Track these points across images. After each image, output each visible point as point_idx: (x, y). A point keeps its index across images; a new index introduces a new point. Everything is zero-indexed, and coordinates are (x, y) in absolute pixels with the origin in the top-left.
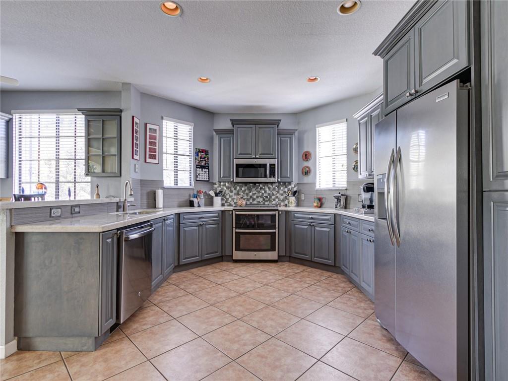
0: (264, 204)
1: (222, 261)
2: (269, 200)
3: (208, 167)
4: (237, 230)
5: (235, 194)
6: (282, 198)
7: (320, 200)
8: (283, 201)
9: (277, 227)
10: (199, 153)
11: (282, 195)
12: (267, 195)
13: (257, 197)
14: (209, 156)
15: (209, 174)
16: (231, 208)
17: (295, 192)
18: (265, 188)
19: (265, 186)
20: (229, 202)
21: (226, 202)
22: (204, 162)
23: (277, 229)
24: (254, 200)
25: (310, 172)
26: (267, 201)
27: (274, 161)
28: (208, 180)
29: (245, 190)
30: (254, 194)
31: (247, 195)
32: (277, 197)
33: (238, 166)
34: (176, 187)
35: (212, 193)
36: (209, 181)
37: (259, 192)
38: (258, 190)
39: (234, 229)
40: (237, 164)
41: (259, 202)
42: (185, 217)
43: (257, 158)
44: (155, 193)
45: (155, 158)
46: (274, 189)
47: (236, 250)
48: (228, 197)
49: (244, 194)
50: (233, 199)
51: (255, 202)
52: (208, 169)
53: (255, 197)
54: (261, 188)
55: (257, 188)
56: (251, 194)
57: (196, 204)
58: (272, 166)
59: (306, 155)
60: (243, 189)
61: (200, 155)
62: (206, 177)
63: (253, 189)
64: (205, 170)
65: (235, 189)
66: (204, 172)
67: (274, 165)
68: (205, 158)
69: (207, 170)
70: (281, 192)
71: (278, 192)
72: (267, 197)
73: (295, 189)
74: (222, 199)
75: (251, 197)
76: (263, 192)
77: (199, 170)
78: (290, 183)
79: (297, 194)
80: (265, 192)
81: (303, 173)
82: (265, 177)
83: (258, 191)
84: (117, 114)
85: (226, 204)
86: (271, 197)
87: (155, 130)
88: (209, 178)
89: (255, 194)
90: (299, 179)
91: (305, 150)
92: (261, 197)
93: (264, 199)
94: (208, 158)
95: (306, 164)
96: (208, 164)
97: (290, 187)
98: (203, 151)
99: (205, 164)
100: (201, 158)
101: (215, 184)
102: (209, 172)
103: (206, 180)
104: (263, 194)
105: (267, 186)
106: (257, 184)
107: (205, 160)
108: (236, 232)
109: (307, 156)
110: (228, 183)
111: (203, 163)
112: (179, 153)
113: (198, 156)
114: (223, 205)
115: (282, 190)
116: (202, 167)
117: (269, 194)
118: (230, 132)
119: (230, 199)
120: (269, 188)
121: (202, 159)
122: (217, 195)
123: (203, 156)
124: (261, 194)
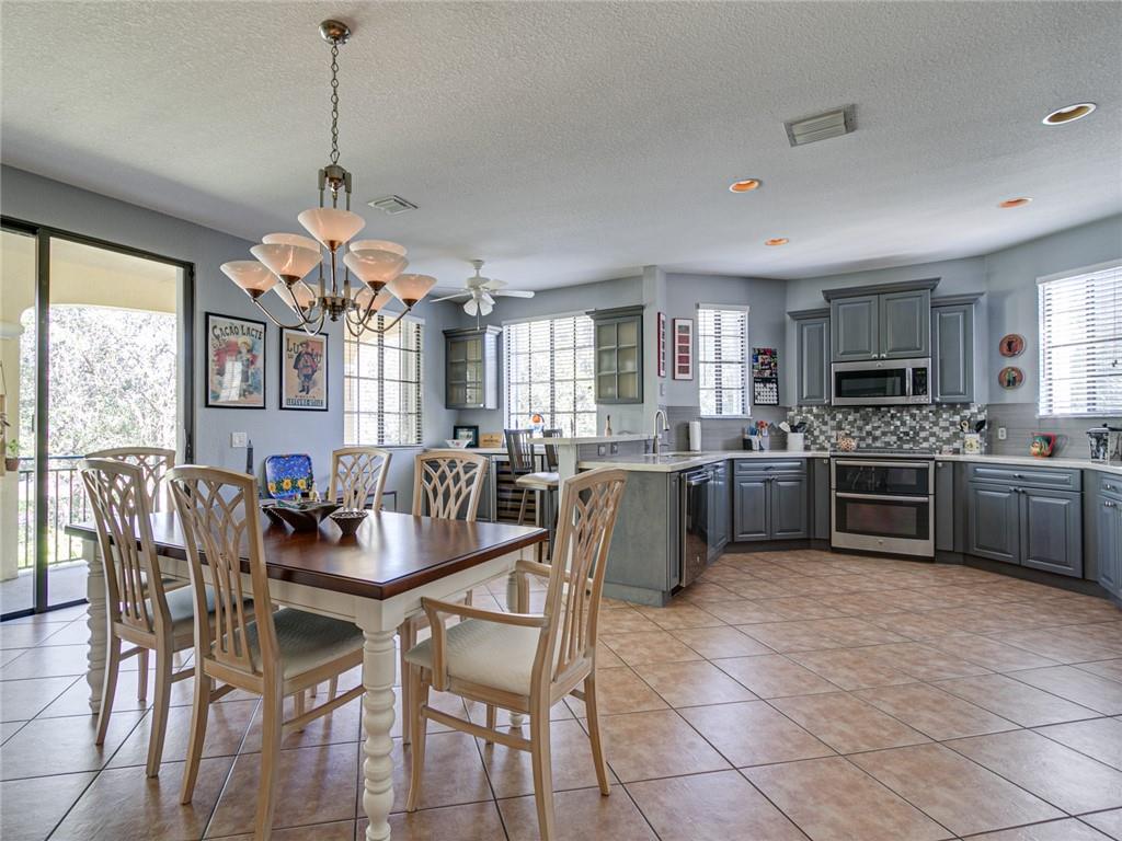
0: (900, 447)
1: (809, 548)
2: (913, 440)
3: (777, 379)
4: (840, 494)
5: (832, 429)
6: (946, 435)
7: (1049, 440)
8: (948, 441)
9: (931, 491)
10: (760, 357)
11: (946, 429)
12: (906, 430)
13: (884, 434)
14: (779, 360)
15: (777, 392)
16: (827, 454)
17: (980, 425)
18: (902, 416)
19: (902, 413)
20: (820, 444)
21: (814, 442)
22: (768, 371)
23: (932, 498)
24: (875, 439)
25: (1021, 381)
26: (908, 442)
27: (926, 363)
28: (776, 402)
29: (855, 420)
30: (875, 428)
31: (860, 429)
32: (933, 434)
33: (840, 376)
34: (719, 416)
35: (785, 426)
36: (778, 404)
37: (888, 424)
38: (887, 419)
39: (833, 492)
40: (836, 373)
41: (888, 443)
42: (743, 465)
43: (883, 359)
44: (688, 427)
45: (688, 372)
46: (926, 418)
47: (837, 531)
48: (816, 433)
49: (853, 427)
50: (828, 438)
51: (878, 444)
52: (777, 383)
53: (878, 433)
54: (893, 417)
55: (883, 417)
56: (868, 428)
57: (755, 446)
58: (920, 374)
59: (1010, 344)
60: (851, 418)
61: (760, 360)
62: (772, 398)
63: (875, 419)
64: (771, 385)
65: (834, 418)
66: (769, 390)
67: (925, 369)
68: (769, 363)
69: (775, 385)
70: (942, 424)
71: (935, 424)
72: (907, 434)
73: (981, 417)
74: (806, 438)
75: (869, 433)
76: (898, 423)
77: (759, 386)
78: (966, 405)
79: (986, 427)
80: (904, 423)
81: (1001, 382)
82: (903, 393)
83: (884, 422)
84: (636, 312)
85: (812, 447)
86: (917, 434)
87: (687, 328)
88: (778, 400)
89: (879, 427)
90: (991, 396)
91: (1008, 332)
92: (893, 433)
93: (900, 439)
94: (776, 365)
95: (1009, 363)
96: (776, 374)
97: (967, 413)
98: (765, 352)
99: (771, 374)
100: (762, 364)
101: (790, 409)
102: (777, 388)
103: (772, 402)
104: (896, 427)
105: (908, 411)
106: (883, 409)
107: (770, 368)
108: (837, 498)
109: (1012, 346)
110: (818, 407)
111: (767, 374)
112: (723, 359)
113: (757, 361)
114: (807, 448)
115: (946, 420)
116: (765, 381)
117: (913, 428)
118: (823, 314)
119: (822, 438)
120: (913, 416)
121: (765, 366)
122: (794, 429)
123: (766, 362)
124: (892, 427)
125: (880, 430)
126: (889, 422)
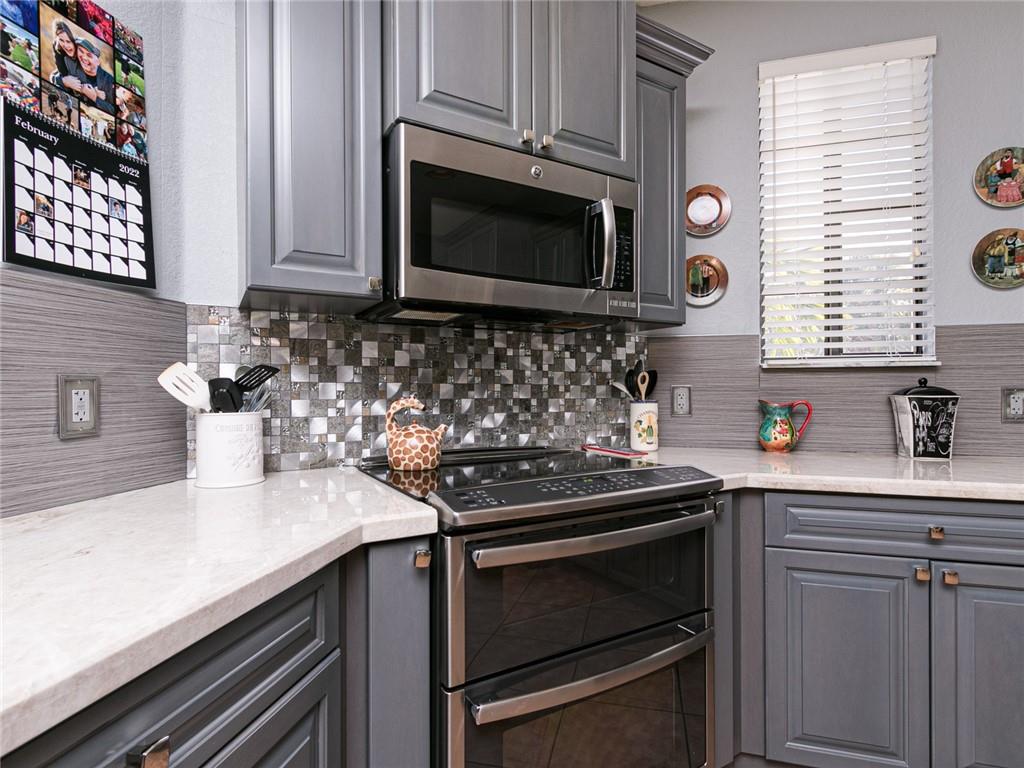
2: (537, 420)
3: (144, 170)
5: (350, 392)
12: (525, 394)
13: (481, 408)
14: (152, 86)
15: (147, 228)
18: (516, 356)
19: (516, 347)
26: (526, 427)
28: (140, 273)
29: (414, 363)
30: (462, 391)
35: (184, 385)
36: (151, 281)
37: (488, 377)
38: (488, 362)
46: (558, 363)
48: (300, 410)
51: (469, 438)
52: (144, 186)
53: (466, 404)
54: (499, 357)
55: (478, 357)
56: (445, 389)
60: (402, 359)
62: (118, 249)
64: (115, 189)
65: (353, 358)
66: (100, 206)
69: (134, 196)
71: (575, 378)
72: (525, 405)
74: (266, 430)
76: (508, 375)
80: (519, 377)
83: (481, 373)
86: (543, 405)
88: (149, 264)
89: (470, 386)
92: (500, 404)
93: (512, 419)
94: (139, 103)
96: (141, 149)
99: (115, 136)
102: (146, 209)
103: (119, 270)
104: (506, 387)
115: (591, 369)
117: (536, 390)
119: (319, 426)
120: (536, 356)
122: (227, 397)
124: (497, 387)
125: (474, 394)
126: (491, 372)
